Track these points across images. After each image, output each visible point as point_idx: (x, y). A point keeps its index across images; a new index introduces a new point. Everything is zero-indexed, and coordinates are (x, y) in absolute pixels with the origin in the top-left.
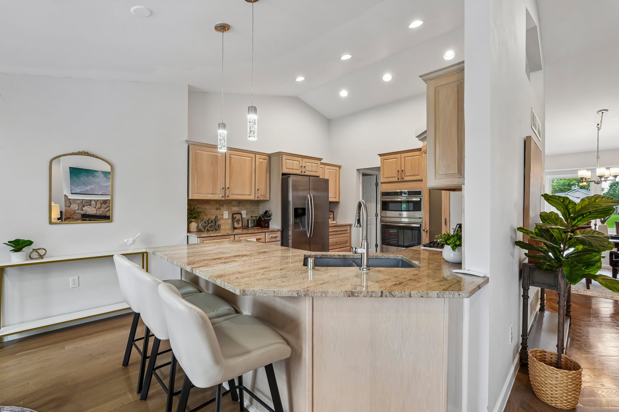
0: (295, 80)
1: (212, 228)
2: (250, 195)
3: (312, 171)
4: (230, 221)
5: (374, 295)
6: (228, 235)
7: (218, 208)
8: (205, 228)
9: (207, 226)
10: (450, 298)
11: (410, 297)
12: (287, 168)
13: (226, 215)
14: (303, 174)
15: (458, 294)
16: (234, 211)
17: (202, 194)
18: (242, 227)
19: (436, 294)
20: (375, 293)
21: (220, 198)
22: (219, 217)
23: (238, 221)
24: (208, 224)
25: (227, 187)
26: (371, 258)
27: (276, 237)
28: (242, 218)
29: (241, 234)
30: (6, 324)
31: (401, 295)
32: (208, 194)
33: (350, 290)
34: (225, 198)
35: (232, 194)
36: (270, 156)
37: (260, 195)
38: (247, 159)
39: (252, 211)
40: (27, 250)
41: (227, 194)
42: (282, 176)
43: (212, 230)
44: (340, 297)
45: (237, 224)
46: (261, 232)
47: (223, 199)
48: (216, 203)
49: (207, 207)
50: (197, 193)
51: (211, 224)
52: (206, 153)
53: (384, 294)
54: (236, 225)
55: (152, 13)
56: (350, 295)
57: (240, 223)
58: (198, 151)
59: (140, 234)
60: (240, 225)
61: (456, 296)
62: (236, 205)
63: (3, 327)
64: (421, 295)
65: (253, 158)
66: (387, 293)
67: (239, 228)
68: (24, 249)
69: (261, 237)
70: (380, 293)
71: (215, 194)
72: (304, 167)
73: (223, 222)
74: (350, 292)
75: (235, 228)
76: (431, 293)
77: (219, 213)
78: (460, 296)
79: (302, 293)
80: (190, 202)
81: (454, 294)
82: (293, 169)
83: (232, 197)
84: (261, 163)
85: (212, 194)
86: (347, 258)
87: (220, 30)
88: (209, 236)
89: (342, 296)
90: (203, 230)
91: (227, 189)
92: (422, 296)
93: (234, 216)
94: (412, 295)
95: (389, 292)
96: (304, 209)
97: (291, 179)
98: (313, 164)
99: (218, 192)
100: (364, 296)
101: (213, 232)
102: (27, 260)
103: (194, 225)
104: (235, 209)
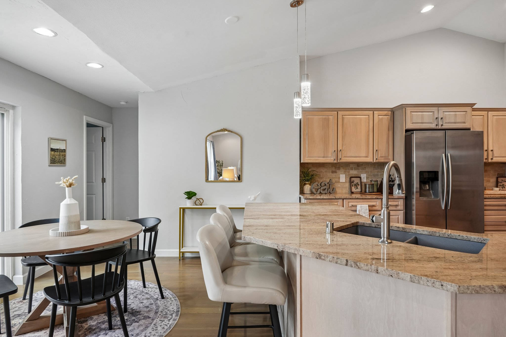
0: (419, 12)
1: (326, 191)
2: (367, 157)
3: (455, 123)
4: (347, 185)
5: (339, 262)
6: (336, 199)
7: (334, 171)
8: (318, 190)
9: (320, 189)
10: (428, 286)
11: (377, 273)
12: (413, 123)
13: (343, 178)
14: (440, 127)
15: (440, 284)
16: (353, 174)
17: (313, 157)
18: (361, 191)
19: (409, 277)
20: (340, 259)
21: (332, 161)
22: (334, 181)
23: (356, 185)
24: (321, 187)
25: (339, 150)
26: (441, 236)
27: (397, 206)
28: (361, 182)
29: (350, 199)
30: (186, 246)
31: (367, 268)
32: (319, 157)
33: (318, 253)
34: (337, 161)
35: (345, 157)
36: (393, 111)
37: (379, 156)
38: (363, 117)
39: (374, 174)
40: (194, 199)
41: (340, 157)
42: (405, 133)
43: (326, 193)
44: (309, 257)
45: (355, 188)
46: (375, 199)
47: (335, 162)
48: (332, 166)
49: (323, 170)
50: (308, 157)
51: (324, 187)
52: (316, 117)
53: (349, 263)
54: (354, 190)
55: (238, 18)
56: (318, 257)
57: (359, 187)
58: (309, 117)
59: (260, 192)
60: (359, 190)
61: (437, 286)
62: (354, 168)
63: (184, 247)
64: (391, 274)
65: (370, 116)
66: (352, 263)
67: (357, 193)
68: (192, 198)
69: (376, 204)
70: (345, 261)
71: (327, 157)
72: (442, 118)
73: (339, 186)
74: (318, 254)
75: (352, 193)
76: (402, 275)
77: (335, 176)
78: (444, 287)
79: (280, 246)
80: (303, 165)
81: (434, 283)
82: (422, 123)
83: (344, 160)
84: (380, 121)
85: (324, 157)
86: (408, 231)
87: (295, 6)
88: (315, 198)
89: (311, 256)
90: (315, 192)
91: (340, 152)
92: (391, 276)
93: (352, 180)
94: (379, 271)
95: (355, 263)
96: (436, 173)
97: (415, 136)
98: (457, 113)
99: (330, 156)
100: (330, 261)
101: (326, 195)
102: (194, 205)
103: (307, 188)
104: (354, 172)
